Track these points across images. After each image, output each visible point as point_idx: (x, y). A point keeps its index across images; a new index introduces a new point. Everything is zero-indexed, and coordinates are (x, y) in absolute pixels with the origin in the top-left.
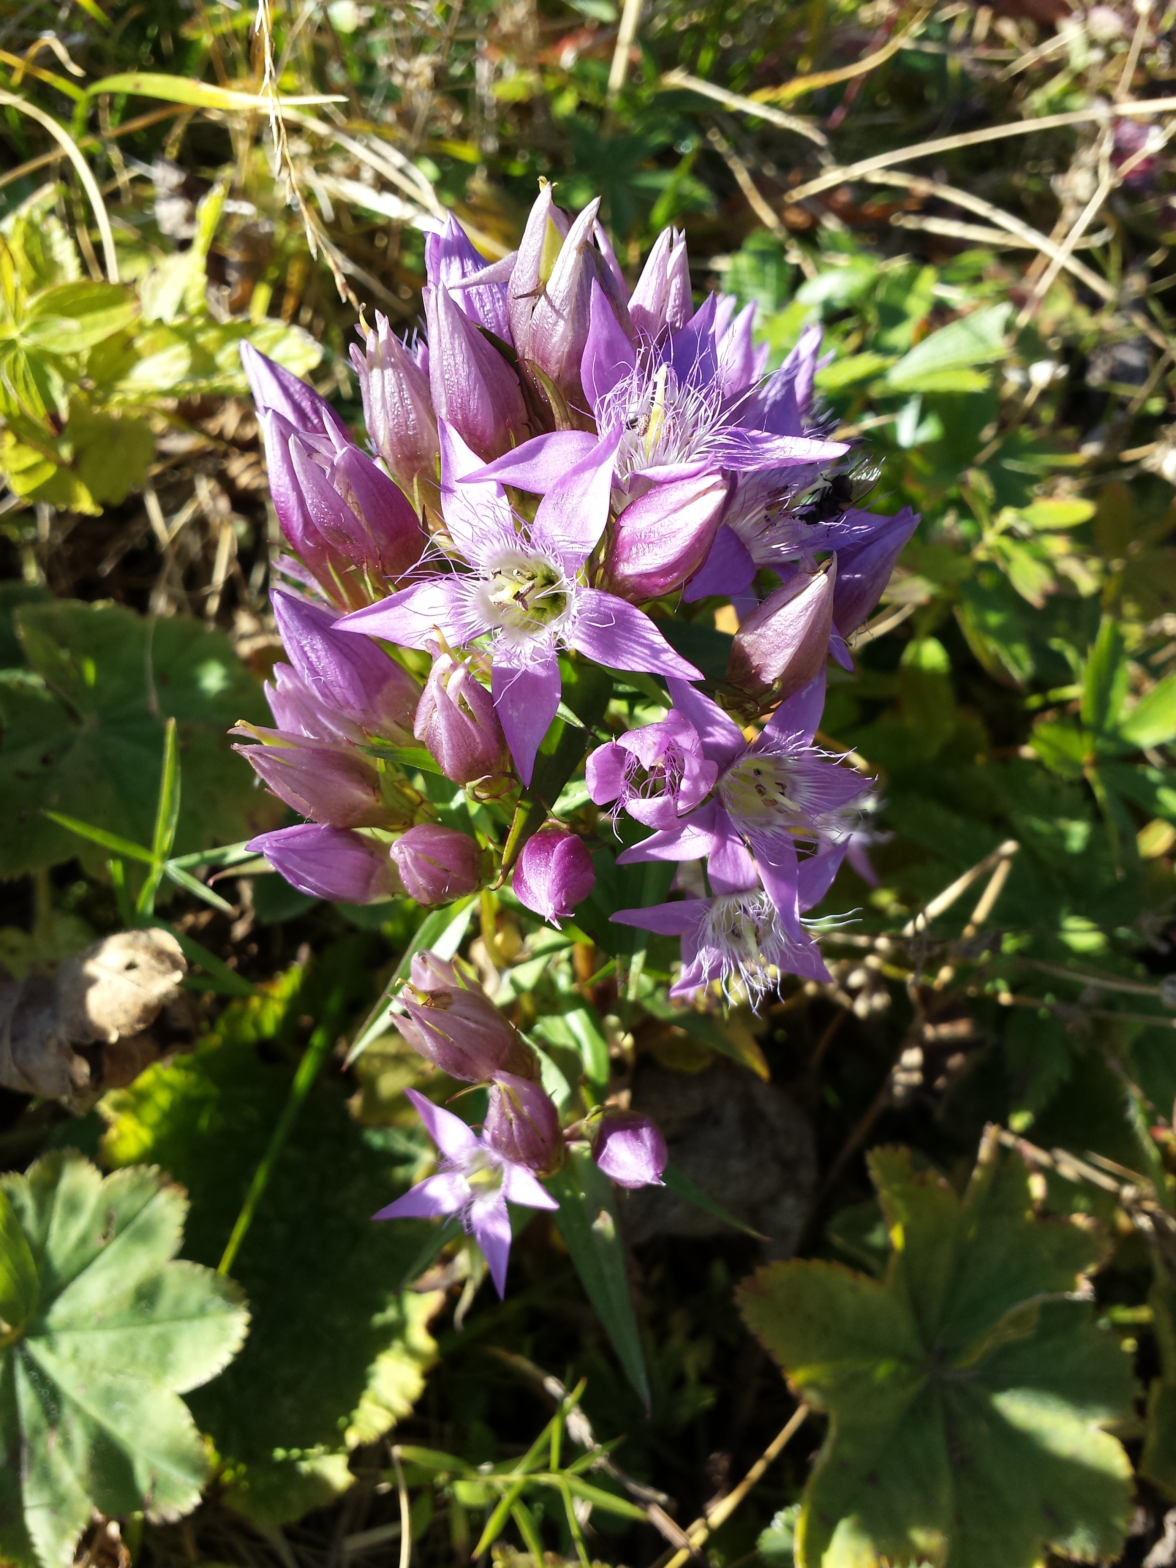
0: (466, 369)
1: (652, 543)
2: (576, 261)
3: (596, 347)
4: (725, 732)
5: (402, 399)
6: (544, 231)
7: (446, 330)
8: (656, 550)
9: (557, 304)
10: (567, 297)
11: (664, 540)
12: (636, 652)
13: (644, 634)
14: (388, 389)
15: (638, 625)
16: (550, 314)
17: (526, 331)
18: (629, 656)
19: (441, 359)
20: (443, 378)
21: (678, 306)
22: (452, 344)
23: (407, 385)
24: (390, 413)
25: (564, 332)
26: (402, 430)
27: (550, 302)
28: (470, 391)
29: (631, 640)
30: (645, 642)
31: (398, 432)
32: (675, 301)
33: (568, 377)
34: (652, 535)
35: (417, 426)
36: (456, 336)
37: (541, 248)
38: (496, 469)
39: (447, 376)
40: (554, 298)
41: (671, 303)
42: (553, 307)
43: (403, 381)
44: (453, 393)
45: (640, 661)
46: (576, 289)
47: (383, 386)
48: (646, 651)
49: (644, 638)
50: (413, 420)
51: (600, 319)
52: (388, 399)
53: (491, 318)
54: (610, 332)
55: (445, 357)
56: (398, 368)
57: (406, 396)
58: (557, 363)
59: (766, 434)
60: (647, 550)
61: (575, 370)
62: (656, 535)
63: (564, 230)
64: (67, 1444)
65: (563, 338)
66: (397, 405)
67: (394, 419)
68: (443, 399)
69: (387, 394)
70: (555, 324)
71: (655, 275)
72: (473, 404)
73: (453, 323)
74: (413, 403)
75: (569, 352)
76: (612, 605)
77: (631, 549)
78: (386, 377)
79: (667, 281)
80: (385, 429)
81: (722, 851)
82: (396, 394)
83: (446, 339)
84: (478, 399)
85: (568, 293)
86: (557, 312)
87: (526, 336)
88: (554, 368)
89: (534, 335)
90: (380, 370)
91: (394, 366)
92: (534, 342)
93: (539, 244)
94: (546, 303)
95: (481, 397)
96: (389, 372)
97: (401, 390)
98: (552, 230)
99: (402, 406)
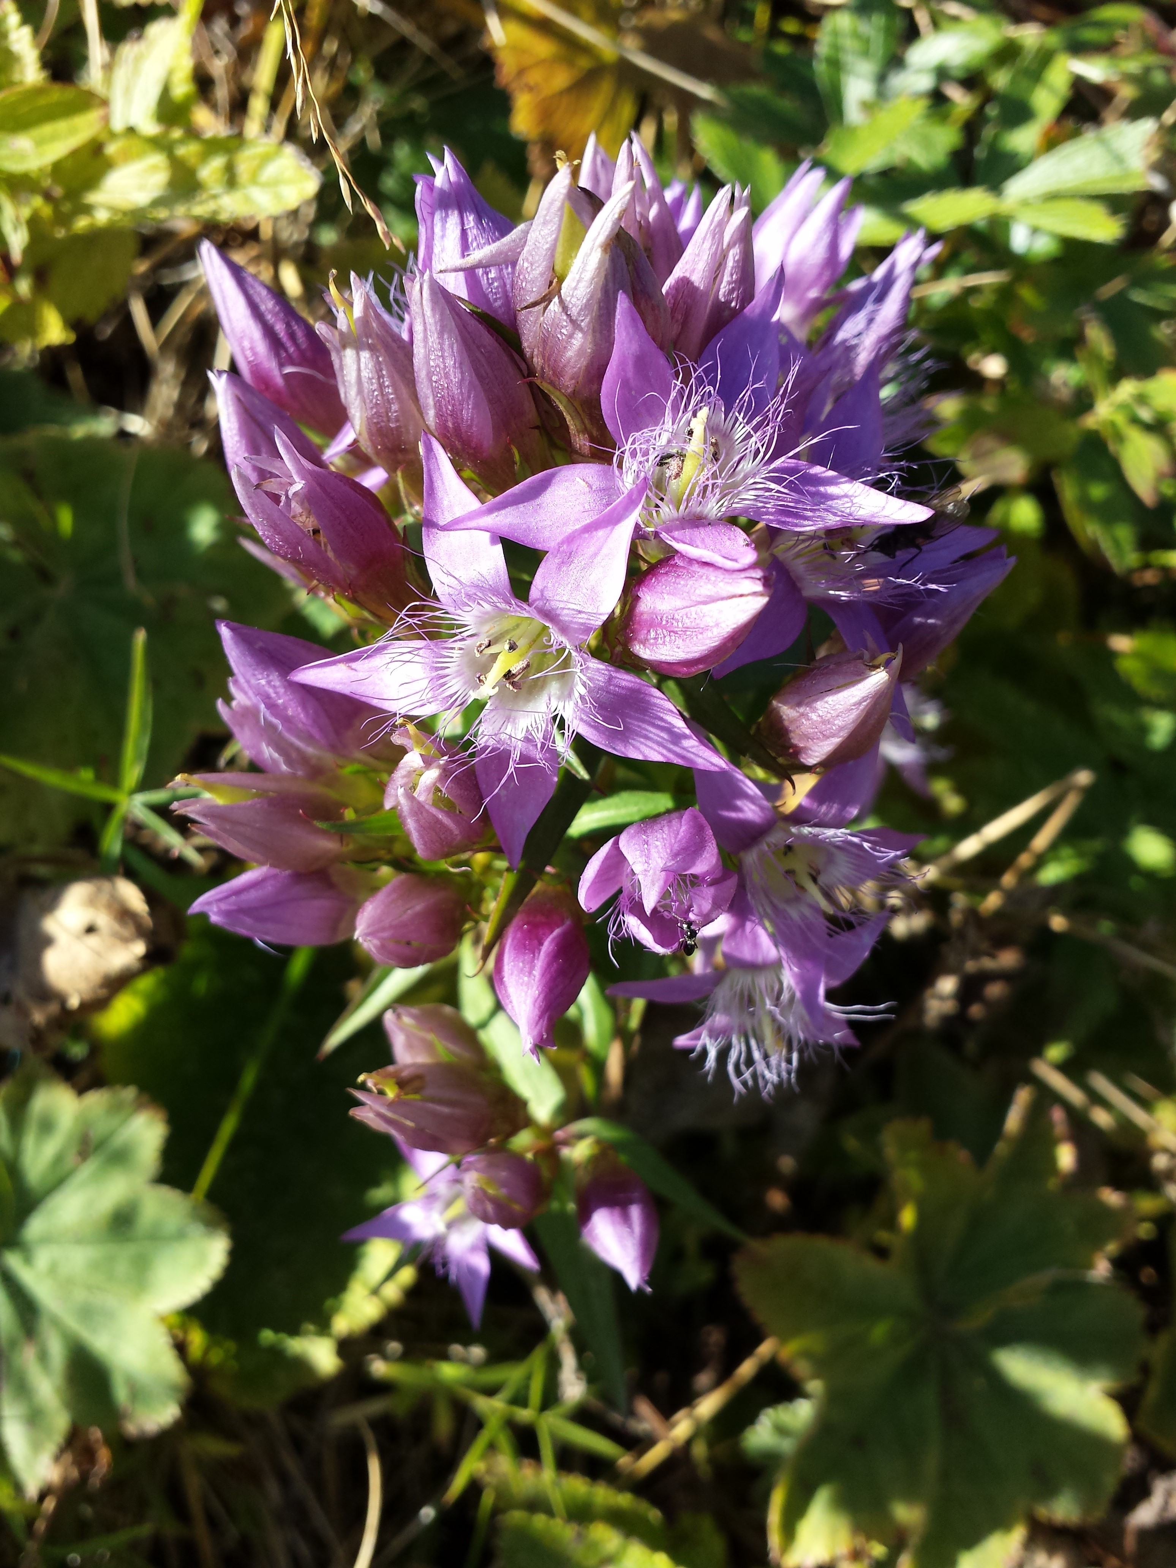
0: (459, 375)
1: (676, 633)
2: (601, 262)
3: (622, 363)
4: (753, 807)
5: (381, 386)
6: (561, 220)
7: (433, 328)
8: (679, 642)
9: (574, 312)
10: (587, 306)
11: (688, 633)
12: (651, 735)
13: (662, 715)
14: (365, 374)
15: (655, 705)
16: (565, 324)
17: (535, 332)
18: (642, 740)
19: (427, 359)
20: (430, 380)
21: (735, 282)
22: (441, 344)
23: (388, 371)
24: (368, 401)
25: (582, 345)
26: (383, 421)
27: (565, 308)
28: (463, 400)
29: (644, 721)
30: (663, 724)
31: (378, 423)
32: (732, 275)
33: (586, 394)
34: (675, 624)
35: (401, 419)
36: (446, 336)
37: (556, 240)
38: (490, 511)
39: (434, 378)
40: (570, 306)
41: (726, 278)
42: (569, 316)
43: (383, 367)
44: (443, 397)
45: (656, 747)
46: (599, 295)
47: (359, 370)
48: (663, 734)
49: (662, 719)
50: (396, 412)
51: (628, 333)
52: (366, 385)
53: (497, 288)
54: (640, 346)
55: (433, 357)
56: (378, 350)
57: (387, 383)
58: (572, 379)
59: (832, 473)
60: (667, 639)
61: (595, 387)
62: (680, 625)
63: (586, 219)
64: (43, 1357)
65: (581, 352)
66: (376, 393)
67: (372, 408)
68: (431, 401)
69: (364, 380)
70: (571, 336)
71: (707, 245)
72: (467, 414)
73: (441, 320)
74: (395, 392)
75: (587, 367)
76: (624, 683)
77: (649, 631)
78: (363, 360)
79: (723, 250)
80: (361, 418)
81: (739, 932)
82: (374, 381)
83: (433, 339)
84: (473, 408)
85: (588, 300)
86: (573, 322)
87: (535, 337)
88: (568, 383)
89: (545, 341)
90: (354, 352)
91: (372, 348)
92: (544, 348)
93: (554, 236)
94: (561, 310)
95: (476, 406)
96: (365, 355)
97: (380, 376)
98: (571, 217)
99: (382, 395)
